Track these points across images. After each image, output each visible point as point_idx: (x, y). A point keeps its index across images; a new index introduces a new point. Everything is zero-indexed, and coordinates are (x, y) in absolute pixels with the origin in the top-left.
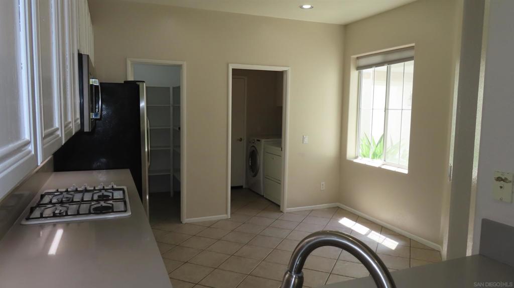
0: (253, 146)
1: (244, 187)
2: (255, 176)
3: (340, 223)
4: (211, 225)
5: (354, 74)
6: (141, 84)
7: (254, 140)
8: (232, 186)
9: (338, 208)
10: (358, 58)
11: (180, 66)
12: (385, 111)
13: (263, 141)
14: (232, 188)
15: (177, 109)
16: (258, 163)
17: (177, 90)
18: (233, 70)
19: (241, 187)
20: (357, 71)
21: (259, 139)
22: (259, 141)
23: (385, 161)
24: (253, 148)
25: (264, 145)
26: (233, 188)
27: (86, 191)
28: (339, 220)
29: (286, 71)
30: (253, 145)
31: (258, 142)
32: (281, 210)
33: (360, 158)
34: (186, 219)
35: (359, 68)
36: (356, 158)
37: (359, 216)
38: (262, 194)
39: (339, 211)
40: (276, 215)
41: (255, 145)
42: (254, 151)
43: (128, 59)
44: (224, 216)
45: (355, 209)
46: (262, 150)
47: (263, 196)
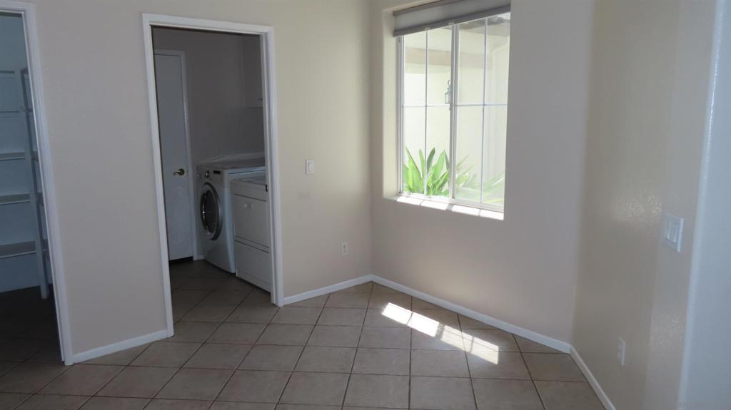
0: (208, 183)
1: (195, 259)
4: (131, 362)
5: (389, 42)
7: (208, 172)
8: (172, 259)
9: (373, 284)
10: (396, 14)
12: (451, 109)
13: (227, 172)
16: (220, 214)
18: (153, 28)
19: (189, 260)
20: (395, 38)
21: (219, 170)
22: (219, 173)
23: (453, 198)
24: (208, 188)
25: (228, 181)
26: (173, 264)
28: (382, 310)
29: (266, 34)
30: (208, 180)
31: (216, 175)
32: (274, 302)
33: (406, 193)
34: (71, 354)
35: (399, 32)
36: (399, 193)
37: (412, 297)
38: (233, 271)
39: (375, 290)
41: (211, 182)
42: (208, 192)
44: (159, 334)
46: (226, 190)
47: (234, 275)
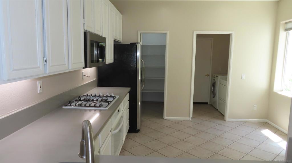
1: (208, 103)
2: (214, 97)
3: (261, 133)
4: (178, 123)
5: (282, 34)
6: (138, 45)
7: (215, 76)
9: (266, 122)
10: (286, 23)
11: (166, 34)
13: (219, 76)
14: (194, 103)
15: (164, 57)
16: (216, 89)
17: (164, 47)
18: (197, 35)
20: (286, 32)
21: (217, 75)
22: (217, 76)
24: (214, 81)
25: (219, 79)
27: (99, 96)
29: (232, 34)
30: (214, 79)
32: (225, 119)
34: (166, 117)
35: (286, 30)
36: (281, 91)
37: (279, 130)
39: (265, 125)
40: (220, 122)
43: (138, 31)
44: (187, 118)
45: (277, 125)
46: (218, 82)
47: (217, 110)
